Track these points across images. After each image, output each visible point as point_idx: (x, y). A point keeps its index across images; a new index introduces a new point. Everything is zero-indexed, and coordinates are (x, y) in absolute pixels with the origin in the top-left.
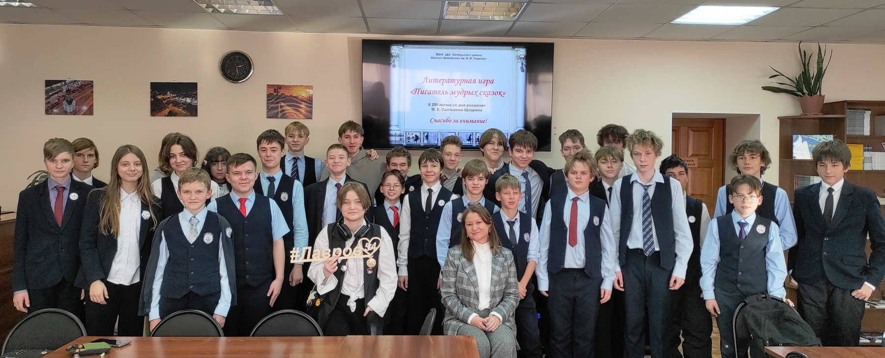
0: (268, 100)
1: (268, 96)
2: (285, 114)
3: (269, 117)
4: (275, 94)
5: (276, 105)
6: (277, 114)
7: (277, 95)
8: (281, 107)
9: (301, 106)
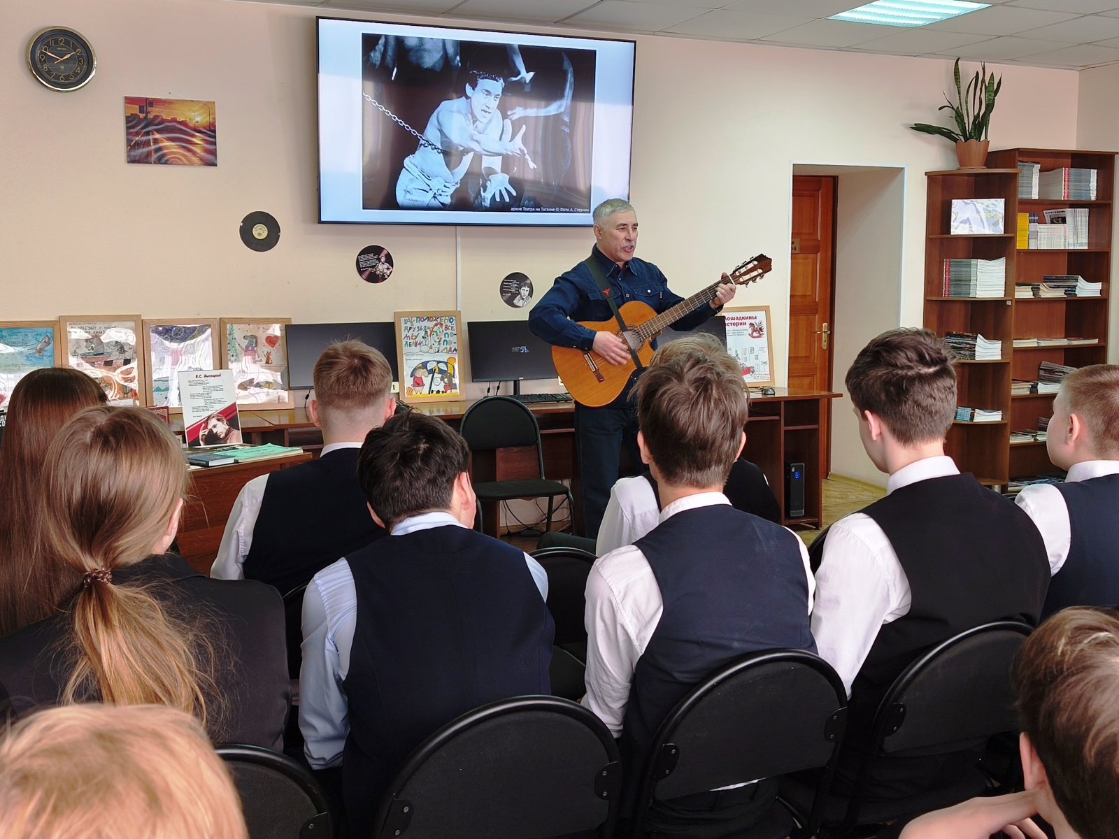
0: (128, 128)
1: (129, 119)
2: (164, 155)
3: (132, 161)
4: (142, 116)
5: (145, 138)
6: (149, 154)
7: (146, 118)
8: (156, 141)
9: (194, 140)
